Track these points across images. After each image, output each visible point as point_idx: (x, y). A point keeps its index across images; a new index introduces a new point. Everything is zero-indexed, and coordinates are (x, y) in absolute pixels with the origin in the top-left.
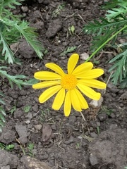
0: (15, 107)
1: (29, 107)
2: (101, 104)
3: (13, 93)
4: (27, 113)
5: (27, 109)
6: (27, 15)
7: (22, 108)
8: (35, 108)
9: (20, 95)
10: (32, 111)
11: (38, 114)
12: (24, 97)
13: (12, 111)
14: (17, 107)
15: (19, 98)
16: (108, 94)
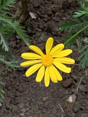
0: (13, 105)
1: (23, 104)
2: (74, 100)
3: (12, 94)
4: (22, 108)
5: (21, 106)
6: (20, 42)
7: (18, 105)
8: (27, 105)
9: (16, 96)
10: (25, 107)
11: (30, 109)
12: (19, 97)
13: (11, 108)
14: (14, 104)
15: (16, 98)
16: (80, 93)
